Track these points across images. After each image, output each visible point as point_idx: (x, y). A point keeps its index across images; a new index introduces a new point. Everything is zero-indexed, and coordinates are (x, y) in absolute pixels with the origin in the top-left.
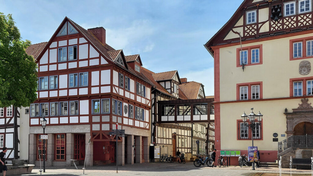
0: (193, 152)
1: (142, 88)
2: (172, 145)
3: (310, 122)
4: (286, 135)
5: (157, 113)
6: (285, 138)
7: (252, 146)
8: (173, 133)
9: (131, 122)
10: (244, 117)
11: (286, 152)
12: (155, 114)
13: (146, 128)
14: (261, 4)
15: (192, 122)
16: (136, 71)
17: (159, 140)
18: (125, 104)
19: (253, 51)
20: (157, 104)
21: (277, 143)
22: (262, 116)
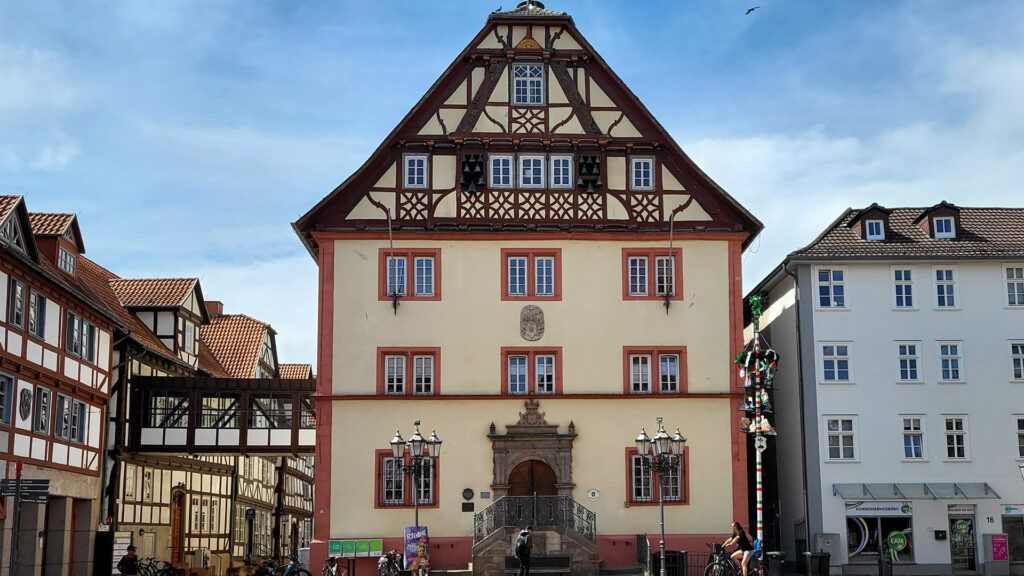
0: (236, 547)
1: (85, 332)
2: (169, 525)
3: (543, 460)
4: (492, 494)
5: (128, 418)
6: (489, 502)
7: (414, 525)
8: (175, 484)
9: (39, 449)
10: (398, 443)
11: (491, 540)
12: (119, 421)
13: (87, 468)
14: (439, 142)
15: (243, 449)
16: (60, 270)
17: (129, 509)
18: (23, 385)
19: (420, 263)
20: (129, 385)
21: (471, 515)
22: (440, 443)
